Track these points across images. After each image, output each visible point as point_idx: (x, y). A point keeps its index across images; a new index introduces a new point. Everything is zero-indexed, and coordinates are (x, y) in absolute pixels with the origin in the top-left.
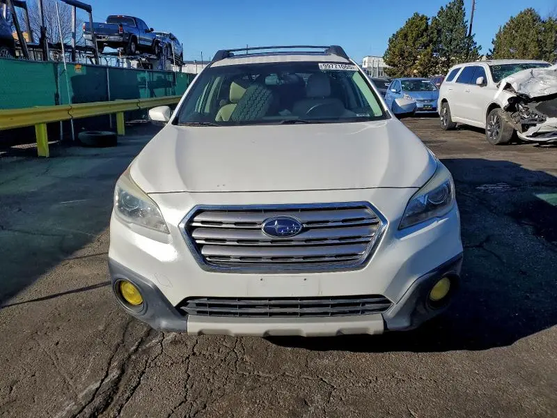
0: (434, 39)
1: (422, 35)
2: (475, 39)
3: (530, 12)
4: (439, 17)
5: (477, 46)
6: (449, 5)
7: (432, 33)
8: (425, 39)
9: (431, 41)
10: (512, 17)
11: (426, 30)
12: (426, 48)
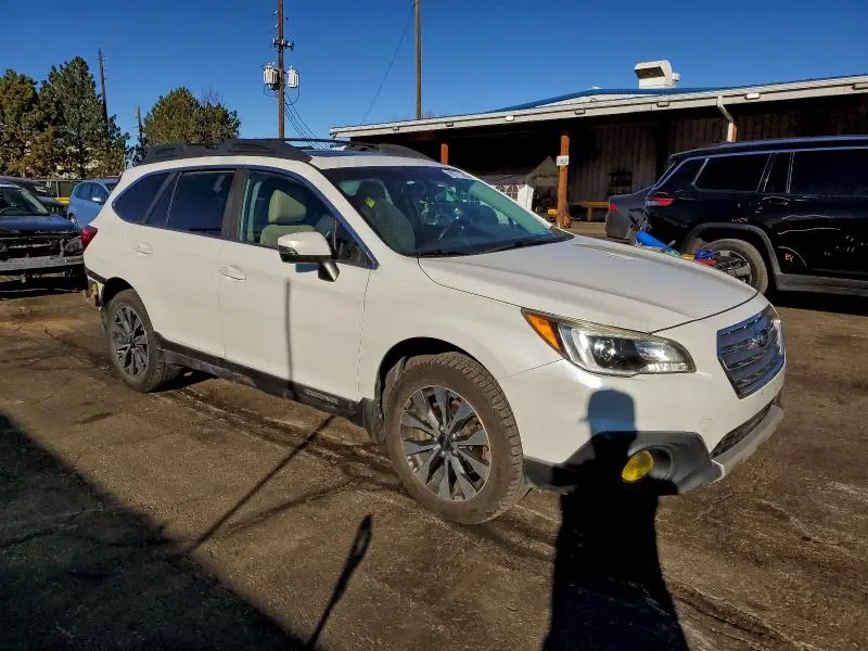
0: (53, 117)
1: (30, 109)
2: (117, 123)
3: (183, 92)
4: (52, 82)
5: (123, 133)
6: (64, 66)
7: (47, 106)
8: (36, 115)
9: (48, 117)
10: (161, 97)
11: (35, 99)
12: (42, 131)
